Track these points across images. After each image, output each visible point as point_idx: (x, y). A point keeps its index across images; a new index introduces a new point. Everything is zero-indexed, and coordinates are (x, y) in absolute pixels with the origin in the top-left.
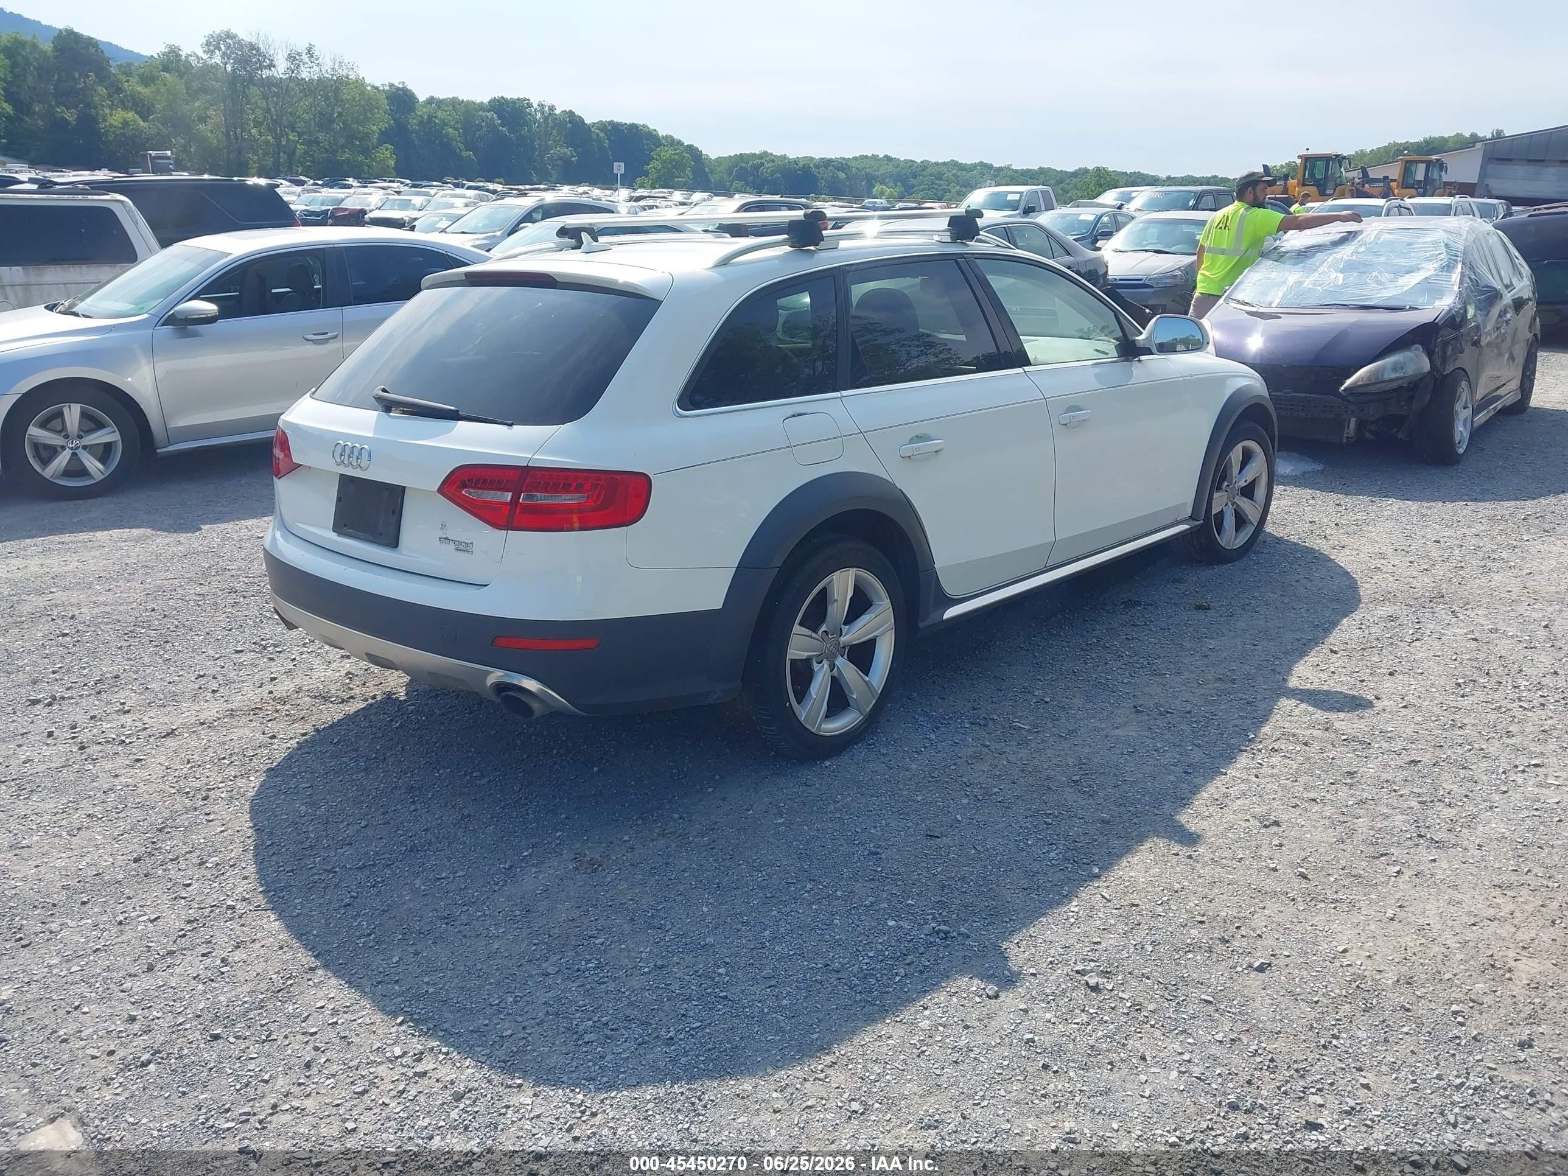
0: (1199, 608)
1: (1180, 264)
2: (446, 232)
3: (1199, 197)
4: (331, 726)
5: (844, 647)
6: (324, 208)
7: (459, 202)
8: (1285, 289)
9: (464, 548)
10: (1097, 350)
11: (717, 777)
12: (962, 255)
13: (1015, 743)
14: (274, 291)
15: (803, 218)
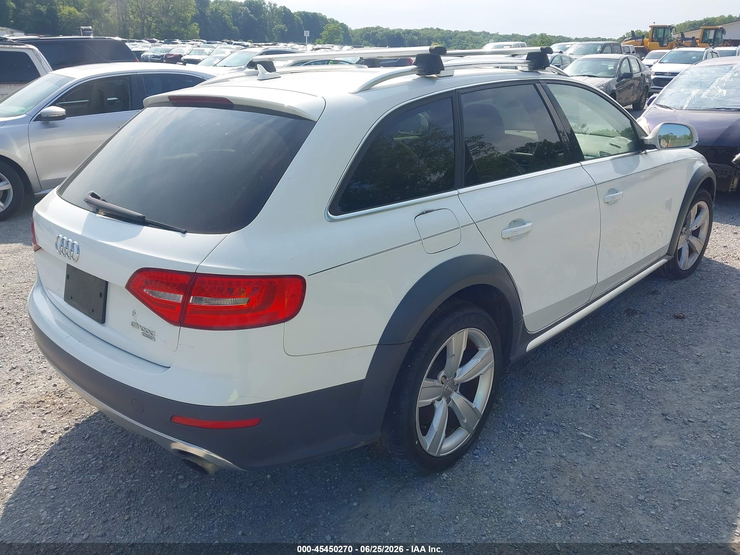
0: (677, 317)
1: (603, 83)
2: (216, 66)
3: (604, 47)
4: (88, 421)
5: (458, 385)
6: (162, 54)
7: (228, 51)
8: (691, 98)
9: (149, 334)
10: (612, 145)
11: (360, 489)
12: (538, 81)
13: (584, 453)
14: (108, 99)
15: (429, 52)
